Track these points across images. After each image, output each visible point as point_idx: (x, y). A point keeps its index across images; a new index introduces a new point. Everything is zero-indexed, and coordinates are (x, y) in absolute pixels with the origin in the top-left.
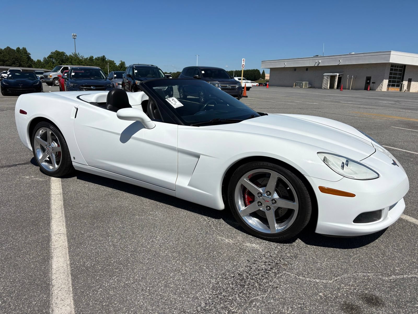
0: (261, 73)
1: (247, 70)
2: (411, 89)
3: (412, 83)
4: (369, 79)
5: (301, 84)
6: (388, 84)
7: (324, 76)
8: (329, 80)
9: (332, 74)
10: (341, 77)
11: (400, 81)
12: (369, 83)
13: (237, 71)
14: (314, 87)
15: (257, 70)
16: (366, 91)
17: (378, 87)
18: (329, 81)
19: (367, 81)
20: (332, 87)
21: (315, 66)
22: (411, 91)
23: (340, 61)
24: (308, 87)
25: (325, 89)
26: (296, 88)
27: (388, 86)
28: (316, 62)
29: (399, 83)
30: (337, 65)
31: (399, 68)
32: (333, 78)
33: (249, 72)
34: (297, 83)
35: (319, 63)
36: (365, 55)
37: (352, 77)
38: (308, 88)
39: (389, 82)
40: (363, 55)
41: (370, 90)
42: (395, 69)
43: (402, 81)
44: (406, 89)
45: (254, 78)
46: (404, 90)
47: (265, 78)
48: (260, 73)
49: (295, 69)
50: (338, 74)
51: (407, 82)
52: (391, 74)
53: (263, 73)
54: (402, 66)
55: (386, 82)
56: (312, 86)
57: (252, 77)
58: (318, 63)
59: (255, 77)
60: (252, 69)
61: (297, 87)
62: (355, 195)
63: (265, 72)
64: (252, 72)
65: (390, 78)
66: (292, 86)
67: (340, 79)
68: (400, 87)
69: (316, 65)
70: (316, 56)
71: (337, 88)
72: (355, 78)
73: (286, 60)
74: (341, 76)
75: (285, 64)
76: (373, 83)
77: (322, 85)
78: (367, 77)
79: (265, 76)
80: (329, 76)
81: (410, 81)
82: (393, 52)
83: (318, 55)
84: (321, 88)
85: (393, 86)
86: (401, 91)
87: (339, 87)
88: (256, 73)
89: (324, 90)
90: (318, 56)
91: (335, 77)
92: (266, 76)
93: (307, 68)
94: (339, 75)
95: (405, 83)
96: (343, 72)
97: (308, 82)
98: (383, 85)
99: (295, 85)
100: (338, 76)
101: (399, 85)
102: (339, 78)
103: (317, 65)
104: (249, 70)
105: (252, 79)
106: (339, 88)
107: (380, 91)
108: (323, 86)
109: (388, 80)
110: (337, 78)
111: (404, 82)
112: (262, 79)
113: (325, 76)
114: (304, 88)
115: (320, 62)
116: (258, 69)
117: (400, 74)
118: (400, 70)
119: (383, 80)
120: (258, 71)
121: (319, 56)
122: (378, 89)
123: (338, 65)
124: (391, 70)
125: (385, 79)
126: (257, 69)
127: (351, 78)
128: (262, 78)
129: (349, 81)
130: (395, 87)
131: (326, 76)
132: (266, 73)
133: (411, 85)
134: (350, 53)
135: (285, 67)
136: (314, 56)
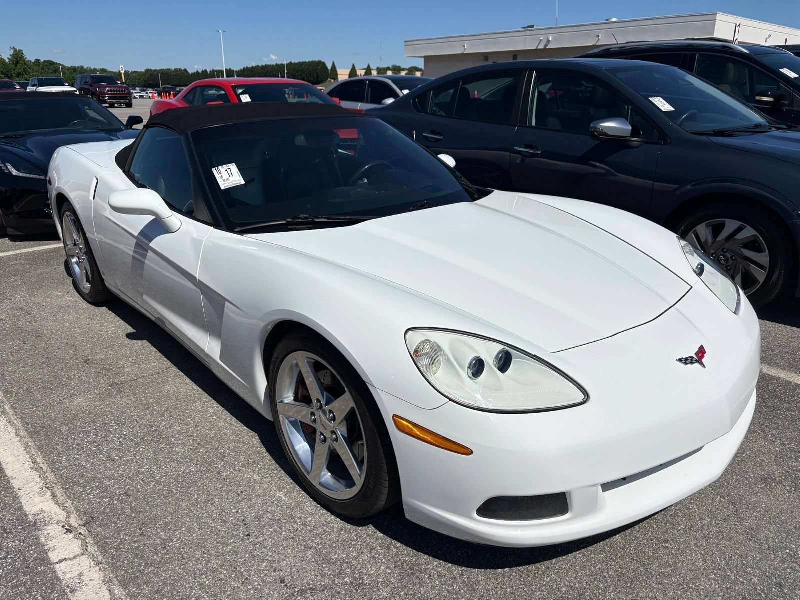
0: (329, 67)
1: (300, 62)
13: (279, 65)
15: (320, 62)
21: (539, 48)
23: (598, 36)
28: (541, 40)
33: (304, 66)
35: (549, 41)
36: (658, 22)
40: (651, 22)
45: (315, 78)
47: (337, 78)
48: (327, 68)
49: (487, 57)
53: (332, 67)
57: (312, 77)
58: (546, 41)
59: (318, 77)
60: (311, 61)
62: (472, 453)
63: (337, 66)
64: (310, 67)
69: (541, 47)
70: (529, 27)
73: (465, 39)
75: (464, 46)
79: (337, 75)
82: (720, 16)
83: (532, 25)
88: (319, 68)
90: (533, 27)
92: (339, 73)
93: (516, 55)
103: (543, 48)
104: (303, 62)
105: (313, 80)
112: (333, 81)
115: (551, 39)
116: (323, 61)
120: (322, 65)
121: (535, 28)
123: (596, 46)
126: (320, 60)
128: (332, 79)
132: (339, 69)
134: (607, 20)
135: (466, 54)
136: (523, 28)
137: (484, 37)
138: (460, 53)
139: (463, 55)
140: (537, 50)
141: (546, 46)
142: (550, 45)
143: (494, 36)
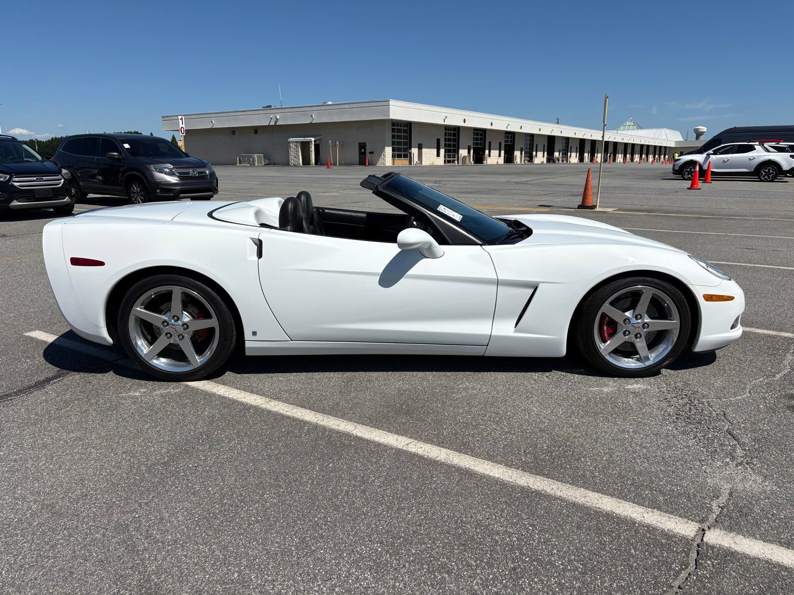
2: (423, 160)
3: (424, 150)
4: (362, 146)
5: (251, 159)
6: (393, 154)
7: (289, 142)
8: (300, 150)
9: (302, 139)
10: (319, 145)
11: (407, 148)
12: (364, 153)
14: (274, 164)
16: (362, 167)
17: (379, 160)
18: (300, 152)
19: (361, 151)
20: (306, 161)
21: (270, 124)
22: (424, 163)
23: (312, 116)
24: (263, 163)
25: (295, 165)
26: (241, 166)
27: (393, 157)
28: (271, 118)
29: (405, 152)
30: (308, 123)
31: (402, 128)
32: (305, 146)
34: (243, 157)
35: (277, 119)
36: (351, 106)
37: (337, 143)
38: (265, 165)
39: (393, 150)
40: (347, 106)
41: (369, 165)
42: (397, 129)
43: (410, 149)
44: (417, 160)
46: (415, 163)
49: (233, 131)
50: (313, 139)
51: (417, 149)
52: (393, 137)
54: (407, 124)
55: (388, 150)
56: (270, 162)
58: (275, 119)
61: (245, 164)
65: (393, 143)
66: (234, 164)
67: (317, 147)
68: (408, 159)
69: (272, 123)
70: (268, 107)
71: (316, 164)
72: (342, 146)
73: (213, 115)
74: (317, 143)
75: (212, 122)
76: (370, 153)
77: (289, 159)
78: (359, 143)
80: (297, 142)
81: (420, 147)
82: (392, 103)
84: (288, 165)
85: (399, 156)
86: (411, 164)
87: (318, 161)
89: (295, 168)
90: (270, 106)
91: (309, 145)
93: (256, 130)
94: (315, 141)
95: (415, 151)
96: (320, 136)
97: (262, 155)
98: (386, 156)
99: (240, 161)
100: (313, 142)
101: (408, 156)
102: (315, 145)
106: (319, 163)
107: (383, 165)
108: (292, 162)
109: (391, 148)
110: (313, 146)
111: (412, 149)
113: (292, 142)
114: (258, 166)
115: (278, 117)
117: (405, 138)
118: (405, 131)
119: (384, 148)
121: (272, 107)
122: (379, 164)
123: (311, 124)
124: (393, 130)
125: (387, 146)
127: (336, 145)
129: (333, 152)
130: (402, 159)
131: (294, 142)
133: (423, 154)
134: (324, 103)
135: (214, 128)
136: (263, 107)
137: (227, 114)
138: (210, 127)
139: (212, 129)
140: (269, 126)
141: (276, 122)
142: (278, 121)
143: (235, 114)
